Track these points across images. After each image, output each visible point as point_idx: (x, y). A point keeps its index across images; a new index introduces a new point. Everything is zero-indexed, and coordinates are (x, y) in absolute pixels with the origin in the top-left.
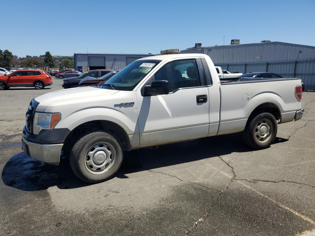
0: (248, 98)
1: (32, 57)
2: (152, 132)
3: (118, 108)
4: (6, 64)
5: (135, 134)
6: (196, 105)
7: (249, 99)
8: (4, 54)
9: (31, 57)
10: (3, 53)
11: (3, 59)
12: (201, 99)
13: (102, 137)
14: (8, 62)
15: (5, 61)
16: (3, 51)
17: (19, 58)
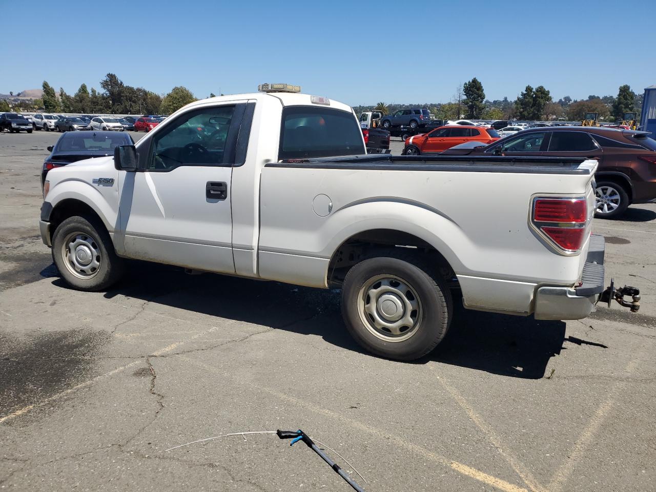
0: (330, 208)
1: (601, 98)
2: (137, 235)
3: (96, 185)
4: (534, 114)
5: (116, 232)
6: (206, 202)
7: (332, 212)
8: (534, 96)
9: (598, 97)
10: (534, 92)
11: (531, 105)
12: (216, 191)
13: (79, 225)
14: (539, 111)
15: (534, 109)
16: (534, 90)
17: (572, 102)
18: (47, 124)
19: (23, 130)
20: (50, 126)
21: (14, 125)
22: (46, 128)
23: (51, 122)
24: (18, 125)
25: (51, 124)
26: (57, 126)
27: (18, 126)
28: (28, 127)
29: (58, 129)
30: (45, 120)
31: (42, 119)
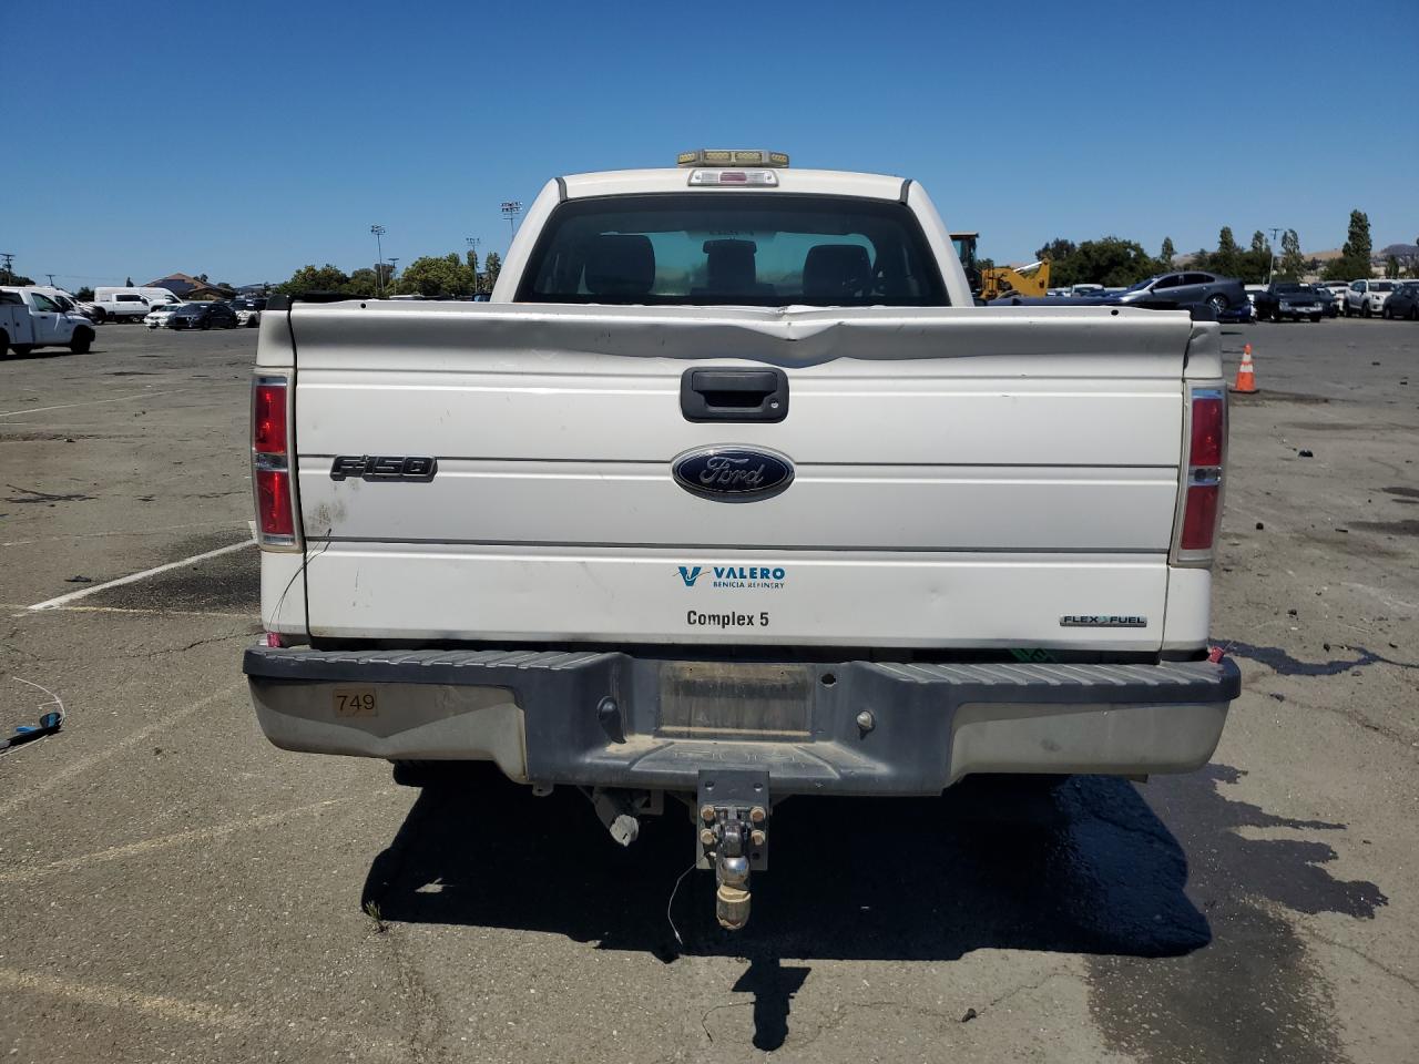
18: (1371, 301)
19: (1302, 315)
20: (1375, 307)
21: (1284, 306)
22: (1366, 311)
23: (1378, 298)
24: (1290, 305)
25: (1378, 302)
26: (1388, 305)
27: (1290, 308)
28: (1313, 309)
29: (1388, 313)
30: (1369, 294)
31: (1363, 291)
